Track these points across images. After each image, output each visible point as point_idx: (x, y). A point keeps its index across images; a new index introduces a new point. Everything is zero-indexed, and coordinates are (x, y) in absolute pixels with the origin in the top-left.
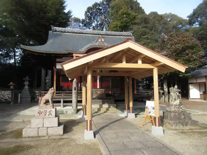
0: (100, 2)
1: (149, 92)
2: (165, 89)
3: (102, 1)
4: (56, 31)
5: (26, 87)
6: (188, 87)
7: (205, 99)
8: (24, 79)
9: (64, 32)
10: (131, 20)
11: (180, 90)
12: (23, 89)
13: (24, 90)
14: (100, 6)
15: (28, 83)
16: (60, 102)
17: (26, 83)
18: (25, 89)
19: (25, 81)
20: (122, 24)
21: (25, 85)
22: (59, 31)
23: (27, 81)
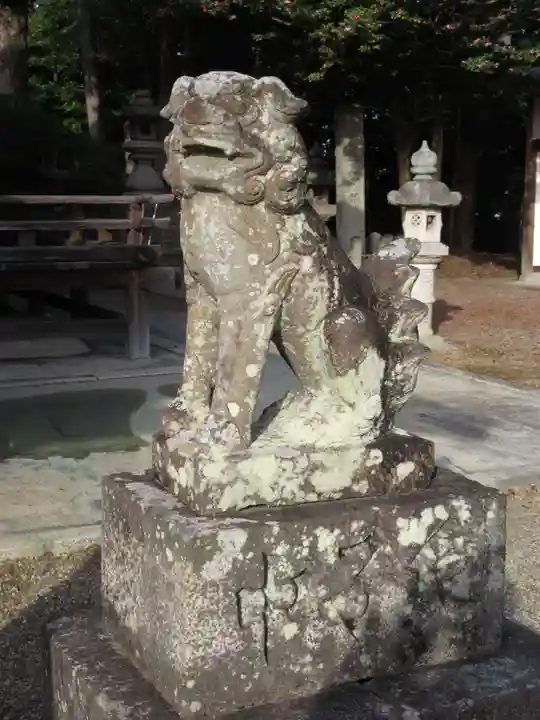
1: (121, 211)
2: (348, 183)
6: (527, 178)
11: (456, 198)
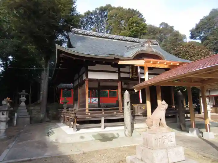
0: (93, 11)
3: (95, 10)
4: (77, 33)
5: (23, 104)
7: (216, 112)
8: (19, 93)
9: (88, 35)
10: (142, 30)
12: (19, 106)
13: (19, 108)
14: (92, 15)
15: (26, 99)
16: (99, 122)
17: (23, 99)
18: (21, 106)
19: (22, 96)
20: (132, 33)
21: (21, 102)
22: (81, 34)
23: (23, 97)
